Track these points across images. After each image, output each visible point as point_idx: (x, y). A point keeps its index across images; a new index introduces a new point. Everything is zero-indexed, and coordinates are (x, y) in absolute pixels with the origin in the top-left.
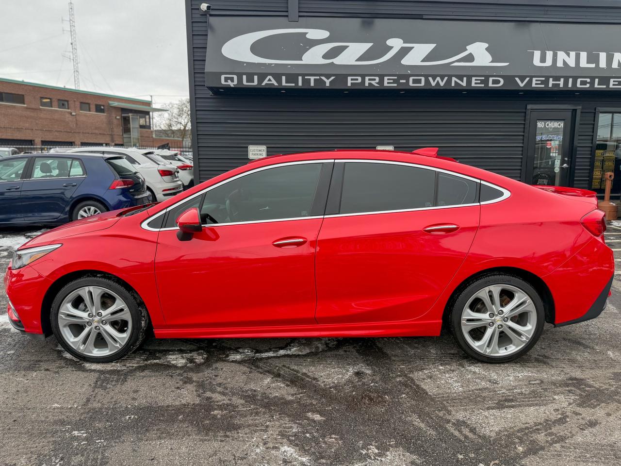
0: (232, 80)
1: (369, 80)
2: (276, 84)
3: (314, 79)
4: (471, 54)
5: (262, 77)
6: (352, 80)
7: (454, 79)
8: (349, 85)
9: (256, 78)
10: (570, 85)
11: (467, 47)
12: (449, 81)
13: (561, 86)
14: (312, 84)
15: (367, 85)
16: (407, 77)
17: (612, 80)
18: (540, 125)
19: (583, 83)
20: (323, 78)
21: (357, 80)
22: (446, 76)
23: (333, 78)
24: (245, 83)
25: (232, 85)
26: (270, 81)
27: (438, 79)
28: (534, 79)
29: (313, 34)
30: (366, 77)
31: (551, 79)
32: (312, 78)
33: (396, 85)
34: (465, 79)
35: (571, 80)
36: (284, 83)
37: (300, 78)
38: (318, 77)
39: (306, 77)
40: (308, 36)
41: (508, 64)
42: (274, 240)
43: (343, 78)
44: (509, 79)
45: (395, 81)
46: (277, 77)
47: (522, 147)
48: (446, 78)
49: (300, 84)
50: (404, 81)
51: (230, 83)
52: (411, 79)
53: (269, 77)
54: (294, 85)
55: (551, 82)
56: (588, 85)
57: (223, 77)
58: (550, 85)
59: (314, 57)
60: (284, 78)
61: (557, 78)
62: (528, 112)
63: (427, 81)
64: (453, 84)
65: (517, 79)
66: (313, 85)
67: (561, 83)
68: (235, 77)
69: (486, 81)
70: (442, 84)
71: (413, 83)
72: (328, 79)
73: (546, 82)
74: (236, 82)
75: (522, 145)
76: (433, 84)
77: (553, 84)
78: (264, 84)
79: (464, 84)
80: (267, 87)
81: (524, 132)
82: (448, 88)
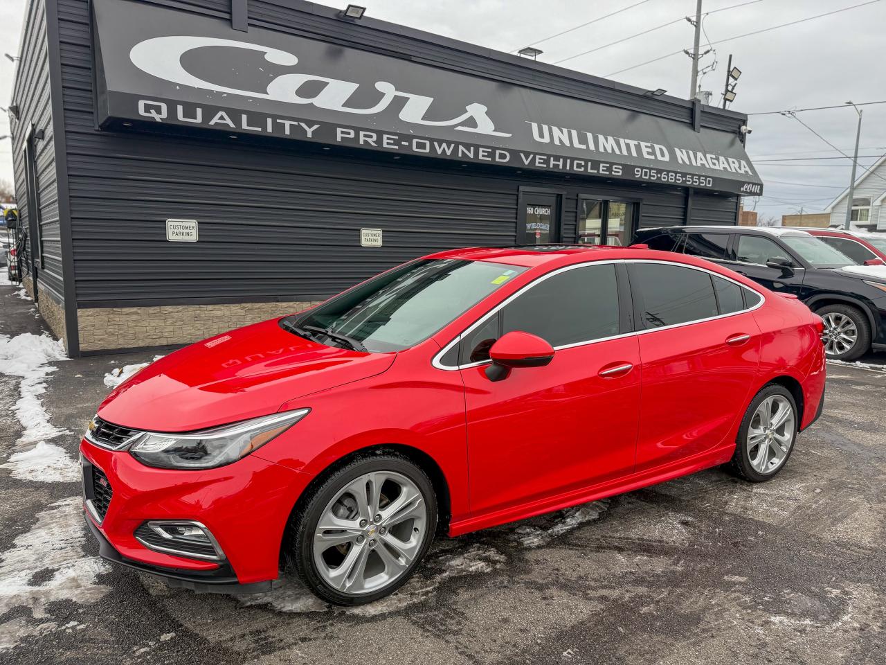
0: (158, 110)
1: (365, 136)
2: (232, 125)
3: (290, 125)
4: (472, 118)
5: (210, 112)
6: (342, 132)
7: (461, 147)
8: (339, 139)
9: (199, 111)
10: (568, 168)
11: (468, 108)
12: (456, 149)
13: (561, 167)
14: (287, 132)
15: (362, 142)
16: (410, 138)
17: (601, 165)
18: (530, 210)
19: (579, 166)
20: (303, 125)
21: (349, 133)
22: (453, 142)
23: (316, 127)
24: (180, 116)
25: (158, 118)
26: (220, 119)
27: (444, 145)
28: (538, 157)
29: (276, 56)
30: (361, 132)
31: (552, 159)
32: (287, 124)
33: (397, 147)
34: (472, 149)
35: (568, 161)
36: (245, 126)
37: (269, 121)
38: (296, 123)
39: (278, 121)
40: (267, 57)
41: (510, 135)
42: (599, 369)
43: (330, 128)
44: (515, 154)
45: (396, 142)
46: (235, 114)
47: (515, 236)
48: (453, 146)
49: (270, 129)
50: (407, 144)
51: (153, 114)
52: (415, 141)
53: (221, 113)
54: (260, 129)
55: (552, 162)
56: (583, 169)
57: (141, 104)
58: (551, 166)
59: (284, 90)
60: (244, 117)
61: (557, 158)
62: (521, 195)
63: (432, 147)
64: (460, 155)
65: (522, 155)
66: (289, 134)
67: (561, 163)
68: (164, 107)
69: (492, 155)
70: (449, 153)
71: (417, 148)
72: (310, 127)
73: (547, 162)
74: (164, 114)
75: (515, 234)
76: (439, 151)
77: (554, 164)
78: (212, 123)
79: (471, 155)
80: (218, 128)
81: (516, 218)
82: (454, 158)
